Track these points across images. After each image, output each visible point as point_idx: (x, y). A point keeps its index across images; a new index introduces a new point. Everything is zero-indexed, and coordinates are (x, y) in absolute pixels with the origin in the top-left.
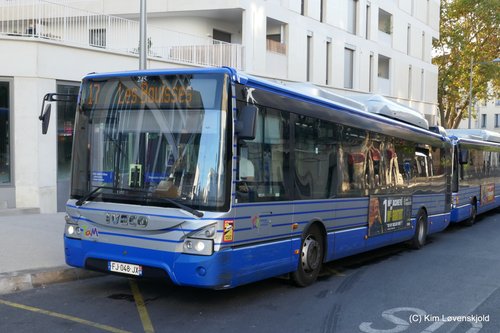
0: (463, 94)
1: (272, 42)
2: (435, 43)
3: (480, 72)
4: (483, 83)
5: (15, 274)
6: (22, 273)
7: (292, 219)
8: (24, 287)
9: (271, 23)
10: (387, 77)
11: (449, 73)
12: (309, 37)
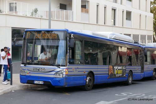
7: (84, 70)
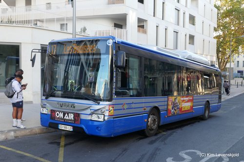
0: (228, 52)
1: (140, 28)
2: (215, 30)
3: (236, 42)
4: (237, 47)
5: (6, 131)
6: (9, 131)
8: (10, 138)
9: (140, 20)
10: (193, 44)
11: (222, 42)
12: (157, 26)
